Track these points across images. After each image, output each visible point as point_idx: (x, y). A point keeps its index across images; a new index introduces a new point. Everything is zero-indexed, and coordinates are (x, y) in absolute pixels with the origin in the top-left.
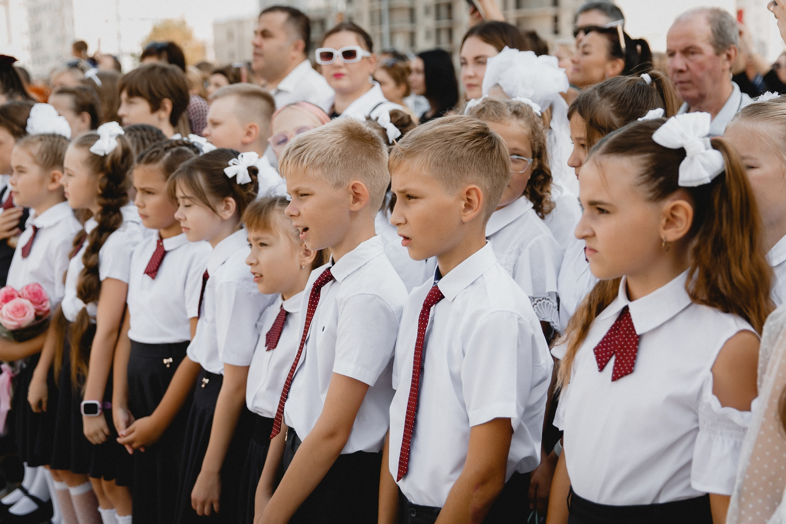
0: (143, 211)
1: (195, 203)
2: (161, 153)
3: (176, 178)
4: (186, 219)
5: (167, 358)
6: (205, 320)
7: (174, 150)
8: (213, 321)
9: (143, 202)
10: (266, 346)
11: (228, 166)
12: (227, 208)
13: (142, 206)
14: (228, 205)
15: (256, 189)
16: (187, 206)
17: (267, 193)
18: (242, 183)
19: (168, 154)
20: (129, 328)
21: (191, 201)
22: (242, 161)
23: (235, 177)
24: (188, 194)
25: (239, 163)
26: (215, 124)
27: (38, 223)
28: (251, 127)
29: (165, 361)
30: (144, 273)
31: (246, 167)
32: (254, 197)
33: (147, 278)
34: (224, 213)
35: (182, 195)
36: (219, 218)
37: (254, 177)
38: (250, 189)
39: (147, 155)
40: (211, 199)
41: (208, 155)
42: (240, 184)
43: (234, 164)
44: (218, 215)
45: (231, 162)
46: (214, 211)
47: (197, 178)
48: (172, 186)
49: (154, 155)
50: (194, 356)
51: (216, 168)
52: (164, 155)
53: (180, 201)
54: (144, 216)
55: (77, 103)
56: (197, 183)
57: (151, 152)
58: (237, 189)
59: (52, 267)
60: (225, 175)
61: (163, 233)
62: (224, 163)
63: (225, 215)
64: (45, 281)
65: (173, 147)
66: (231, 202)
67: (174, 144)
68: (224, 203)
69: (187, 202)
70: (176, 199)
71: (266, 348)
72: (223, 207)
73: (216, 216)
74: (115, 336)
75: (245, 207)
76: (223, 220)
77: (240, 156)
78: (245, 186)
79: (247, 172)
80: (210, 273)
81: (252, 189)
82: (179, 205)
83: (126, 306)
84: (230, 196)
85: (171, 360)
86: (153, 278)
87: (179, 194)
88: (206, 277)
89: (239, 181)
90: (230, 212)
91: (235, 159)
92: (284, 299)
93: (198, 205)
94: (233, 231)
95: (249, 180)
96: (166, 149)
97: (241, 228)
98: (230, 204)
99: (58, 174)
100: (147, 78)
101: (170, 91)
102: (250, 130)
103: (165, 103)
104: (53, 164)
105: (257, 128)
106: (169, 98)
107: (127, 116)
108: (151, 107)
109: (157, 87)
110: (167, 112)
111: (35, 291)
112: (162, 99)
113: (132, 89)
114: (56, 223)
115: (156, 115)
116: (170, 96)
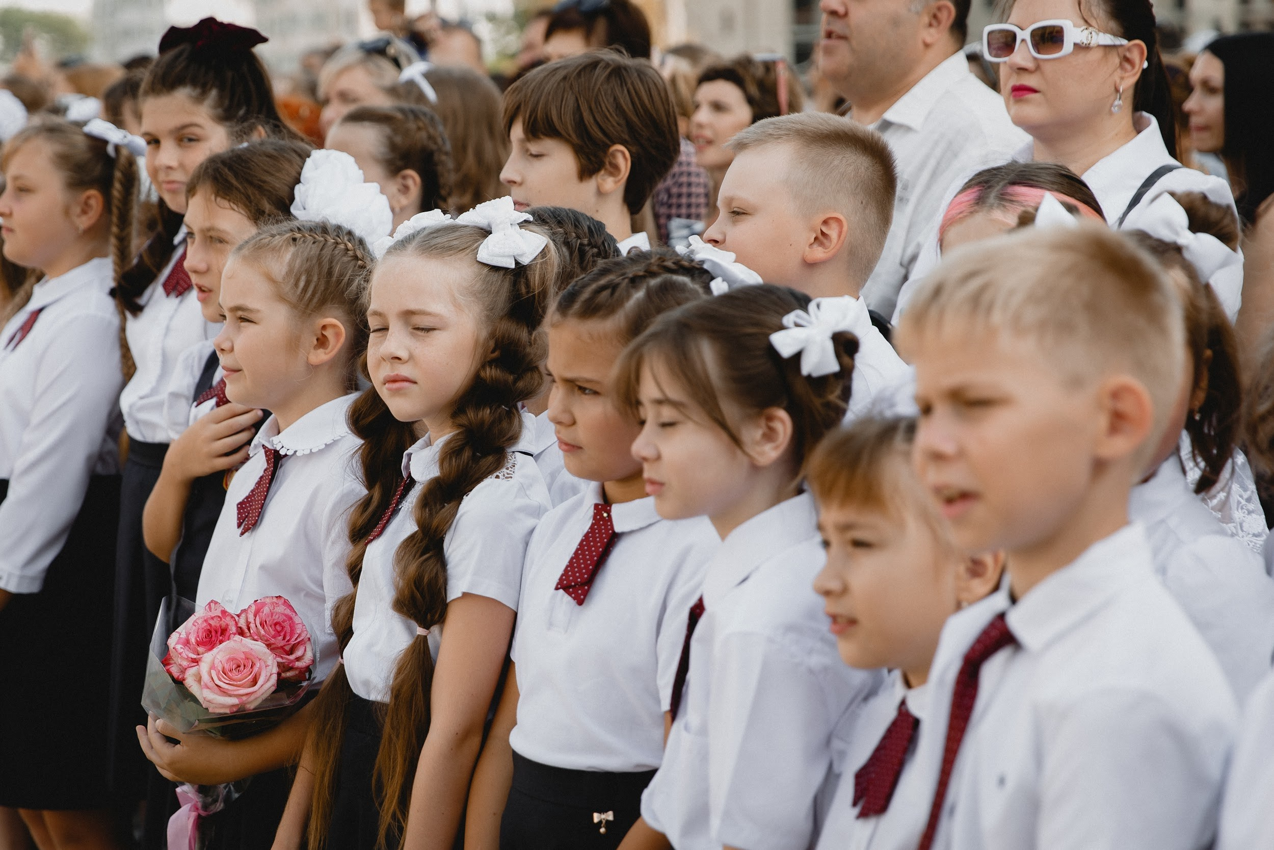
0: (567, 435)
1: (689, 418)
2: (620, 290)
3: (646, 349)
4: (659, 458)
5: (601, 811)
6: (686, 728)
7: (654, 282)
8: (703, 731)
9: (567, 410)
10: (855, 804)
11: (782, 328)
12: (770, 435)
13: (566, 422)
14: (772, 430)
15: (847, 394)
16: (665, 425)
17: (874, 403)
18: (815, 374)
19: (639, 294)
20: (514, 723)
21: (681, 412)
22: (817, 317)
23: (797, 357)
24: (674, 392)
25: (810, 323)
26: (738, 214)
27: (284, 442)
28: (825, 222)
29: (596, 817)
30: (557, 589)
31: (829, 334)
32: (842, 412)
33: (565, 600)
34: (758, 449)
35: (657, 394)
36: (745, 460)
37: (846, 359)
38: (832, 392)
39: (586, 295)
40: (730, 410)
41: (732, 298)
42: (809, 377)
43: (797, 325)
44: (744, 452)
45: (789, 319)
46: (736, 440)
47: (699, 352)
48: (633, 368)
49: (606, 294)
50: (656, 818)
51: (751, 330)
52: (629, 296)
53: (649, 412)
54: (571, 448)
55: (393, 146)
56: (699, 366)
57: (594, 286)
58: (800, 389)
59: (316, 558)
60: (772, 351)
61: (612, 489)
62: (771, 319)
63: (762, 454)
64: (297, 589)
65: (653, 274)
66: (782, 421)
67: (654, 268)
68: (763, 422)
69: (668, 413)
70: (638, 403)
71: (856, 811)
72: (758, 434)
73: (739, 452)
74: (476, 741)
75: (817, 437)
76: (755, 468)
77: (812, 306)
78: (820, 383)
79: (830, 346)
80: (707, 603)
81: (838, 392)
82: (642, 423)
83: (507, 666)
84: (778, 405)
85: (610, 816)
86: (580, 603)
87: (648, 390)
88: (697, 612)
89: (808, 367)
90: (776, 448)
91: (799, 312)
92: (908, 684)
93: (695, 422)
94: (777, 499)
95: (832, 366)
96: (635, 282)
97: (800, 491)
98: (778, 426)
99: (334, 326)
100: (573, 92)
101: (629, 125)
102: (824, 230)
103: (613, 155)
104: (323, 302)
105: (845, 228)
106: (624, 143)
107: (521, 184)
108: (579, 164)
109: (596, 116)
110: (620, 177)
111: (276, 618)
112: (609, 146)
113: (536, 117)
114: (327, 446)
115: (591, 185)
116: (626, 137)
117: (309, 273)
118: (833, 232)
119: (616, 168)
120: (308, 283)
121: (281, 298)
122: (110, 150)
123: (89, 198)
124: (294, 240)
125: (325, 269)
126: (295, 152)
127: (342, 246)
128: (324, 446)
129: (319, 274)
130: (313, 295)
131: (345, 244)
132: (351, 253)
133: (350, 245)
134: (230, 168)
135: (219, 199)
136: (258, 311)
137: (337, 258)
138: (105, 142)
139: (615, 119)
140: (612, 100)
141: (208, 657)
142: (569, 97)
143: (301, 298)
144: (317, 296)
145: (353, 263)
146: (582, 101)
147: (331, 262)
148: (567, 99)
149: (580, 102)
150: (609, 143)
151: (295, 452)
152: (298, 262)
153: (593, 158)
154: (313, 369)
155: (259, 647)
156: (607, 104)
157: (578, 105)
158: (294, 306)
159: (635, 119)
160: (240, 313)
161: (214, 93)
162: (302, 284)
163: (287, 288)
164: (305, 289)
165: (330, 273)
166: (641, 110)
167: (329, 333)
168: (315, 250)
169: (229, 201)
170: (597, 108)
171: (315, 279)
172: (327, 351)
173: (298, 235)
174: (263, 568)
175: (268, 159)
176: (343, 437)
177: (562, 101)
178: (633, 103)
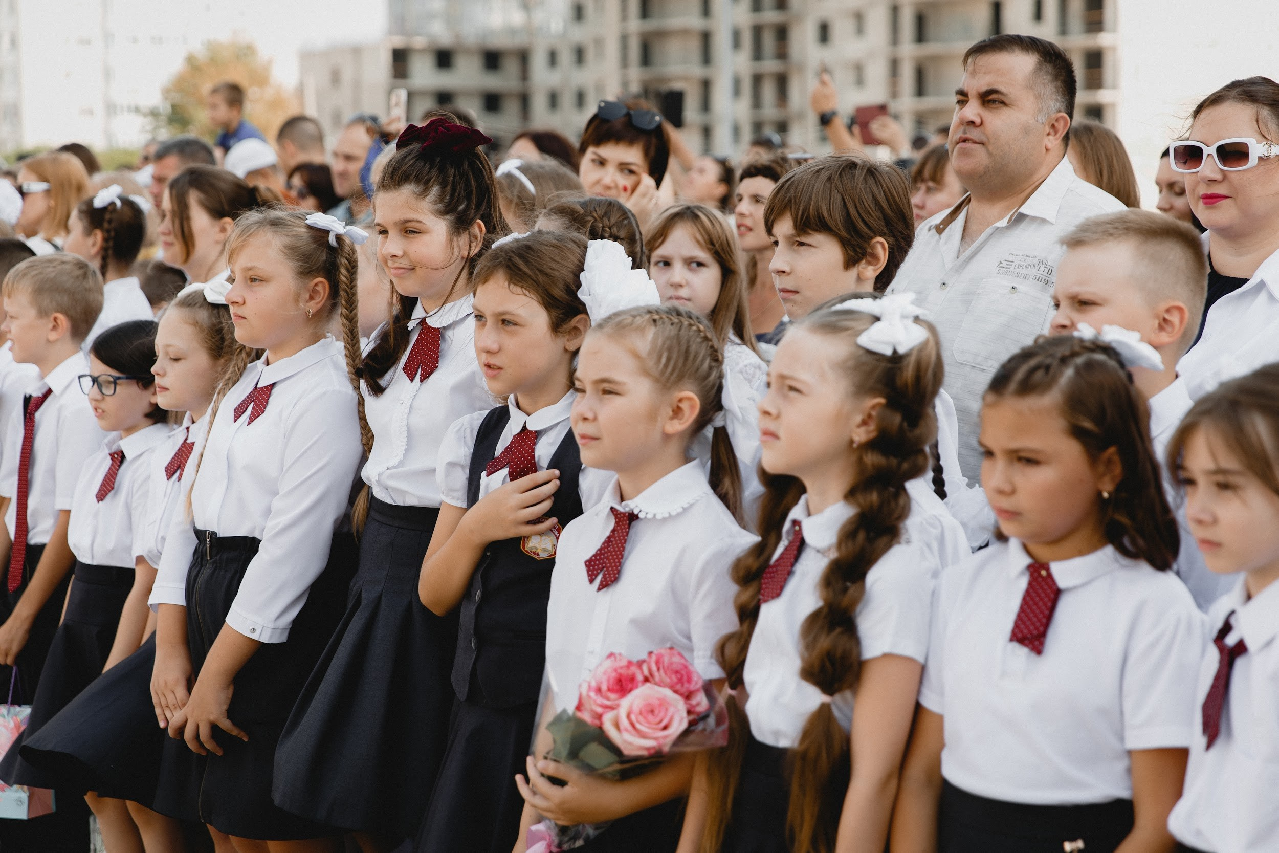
0: (1009, 503)
2: (1052, 371)
7: (1080, 360)
9: (1009, 481)
13: (1009, 490)
19: (1069, 373)
26: (1085, 304)
30: (1009, 639)
39: (1019, 375)
49: (1039, 374)
52: (1059, 374)
54: (1011, 515)
57: (1025, 367)
59: (683, 611)
65: (1077, 354)
67: (1077, 348)
86: (1037, 652)
96: (1064, 361)
99: (689, 399)
100: (838, 191)
101: (886, 218)
102: (1167, 316)
103: (873, 248)
104: (681, 378)
105: (1187, 315)
106: (882, 235)
107: (789, 274)
108: (844, 257)
109: (861, 212)
110: (879, 266)
111: (675, 667)
112: (872, 238)
113: (809, 214)
114: (685, 510)
115: (853, 272)
116: (885, 229)
117: (670, 350)
118: (1175, 318)
119: (875, 258)
120: (669, 360)
121: (646, 372)
122: (332, 240)
123: (316, 285)
124: (655, 321)
125: (684, 348)
126: (575, 242)
127: (694, 328)
128: (681, 510)
129: (679, 351)
130: (673, 370)
131: (697, 325)
132: (702, 334)
133: (702, 327)
134: (521, 256)
135: (512, 286)
136: (624, 384)
137: (693, 339)
138: (327, 232)
139: (875, 214)
140: (871, 197)
141: (626, 703)
142: (836, 196)
143: (663, 373)
144: (677, 371)
145: (704, 345)
146: (847, 199)
147: (688, 342)
148: (834, 198)
149: (846, 200)
150: (872, 234)
151: (655, 515)
152: (660, 342)
153: (858, 250)
154: (667, 437)
155: (668, 693)
156: (868, 200)
157: (844, 202)
158: (657, 380)
159: (889, 212)
160: (606, 386)
161: (435, 189)
162: (664, 360)
163: (651, 363)
164: (666, 365)
165: (687, 351)
166: (894, 206)
167: (685, 406)
168: (673, 331)
169: (522, 287)
170: (861, 204)
171: (675, 356)
172: (682, 422)
173: (656, 317)
174: (634, 622)
175: (552, 248)
176: (697, 501)
177: (830, 199)
178: (887, 200)
